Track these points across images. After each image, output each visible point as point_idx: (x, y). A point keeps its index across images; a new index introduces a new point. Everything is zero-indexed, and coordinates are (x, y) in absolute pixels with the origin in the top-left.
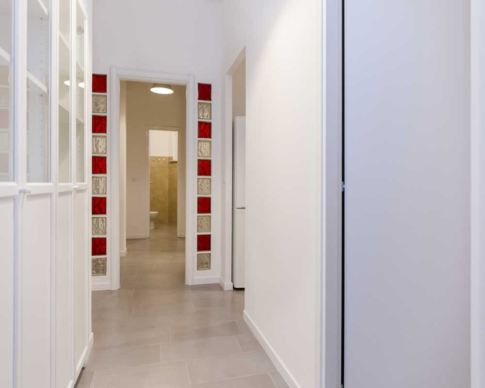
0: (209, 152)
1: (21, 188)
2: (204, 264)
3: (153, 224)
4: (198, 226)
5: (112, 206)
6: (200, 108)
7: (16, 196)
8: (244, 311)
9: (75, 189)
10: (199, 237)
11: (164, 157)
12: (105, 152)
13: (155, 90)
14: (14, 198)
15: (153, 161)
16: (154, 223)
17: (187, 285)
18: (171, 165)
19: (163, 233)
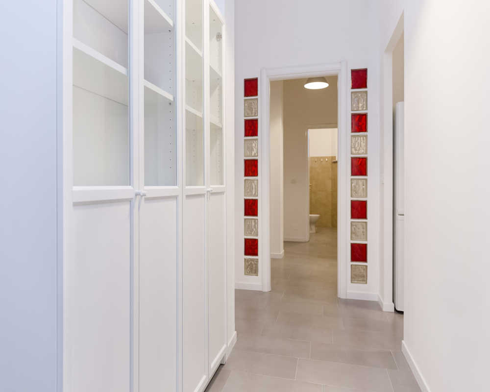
0: (365, 149)
1: (137, 191)
2: (360, 277)
3: (313, 227)
4: (352, 233)
5: (263, 208)
6: (354, 99)
7: (132, 199)
8: (403, 341)
9: (208, 192)
10: (353, 246)
11: (327, 157)
12: (256, 155)
13: (309, 86)
14: (130, 201)
15: (316, 162)
16: (316, 226)
17: (339, 298)
18: (333, 164)
19: (324, 238)
